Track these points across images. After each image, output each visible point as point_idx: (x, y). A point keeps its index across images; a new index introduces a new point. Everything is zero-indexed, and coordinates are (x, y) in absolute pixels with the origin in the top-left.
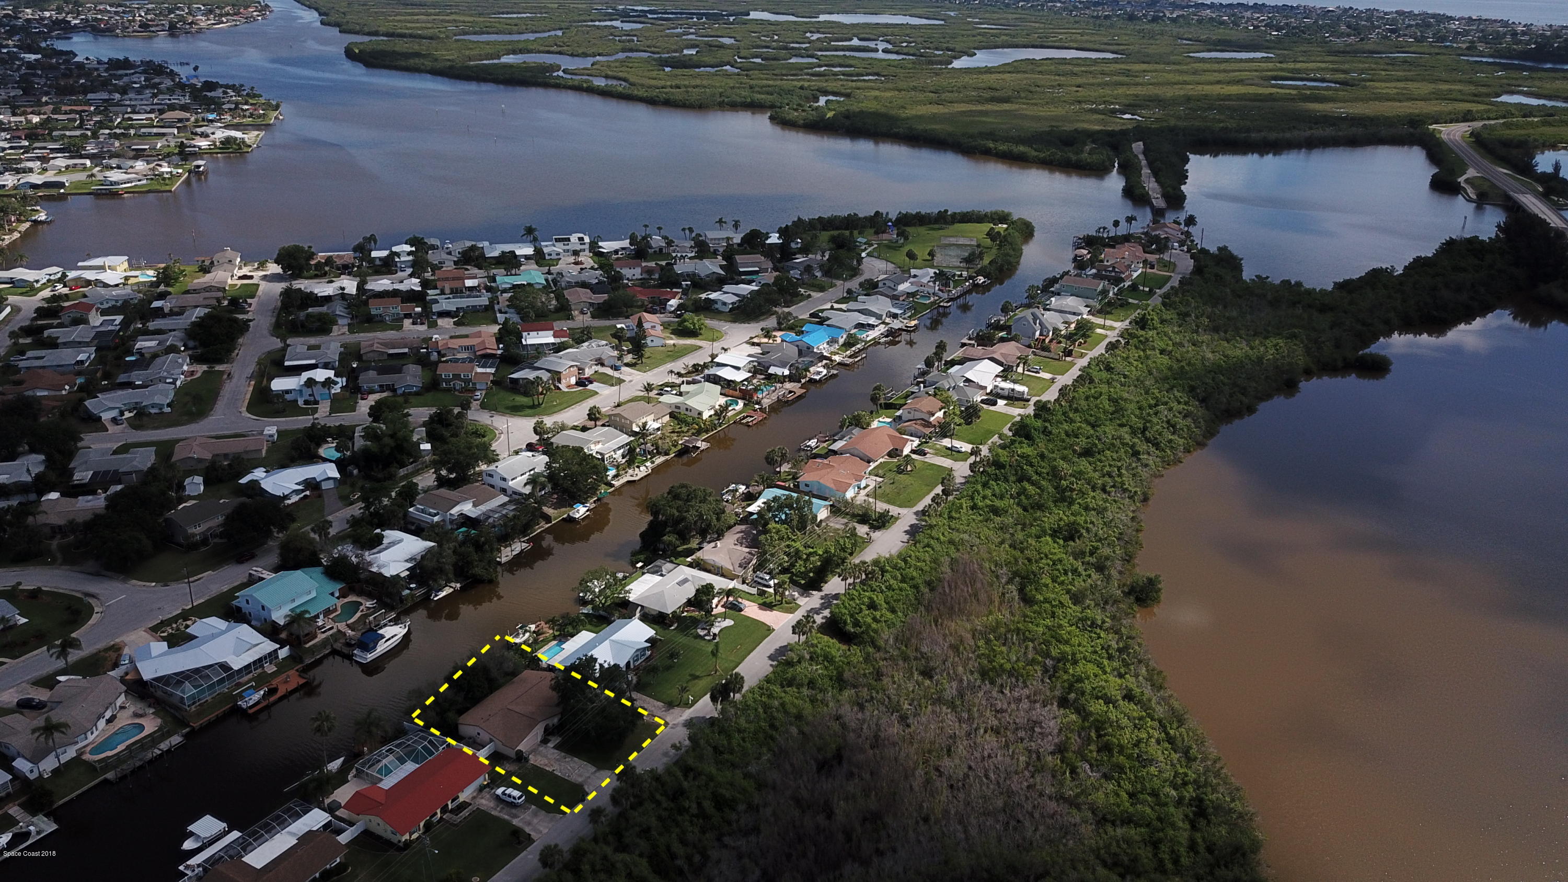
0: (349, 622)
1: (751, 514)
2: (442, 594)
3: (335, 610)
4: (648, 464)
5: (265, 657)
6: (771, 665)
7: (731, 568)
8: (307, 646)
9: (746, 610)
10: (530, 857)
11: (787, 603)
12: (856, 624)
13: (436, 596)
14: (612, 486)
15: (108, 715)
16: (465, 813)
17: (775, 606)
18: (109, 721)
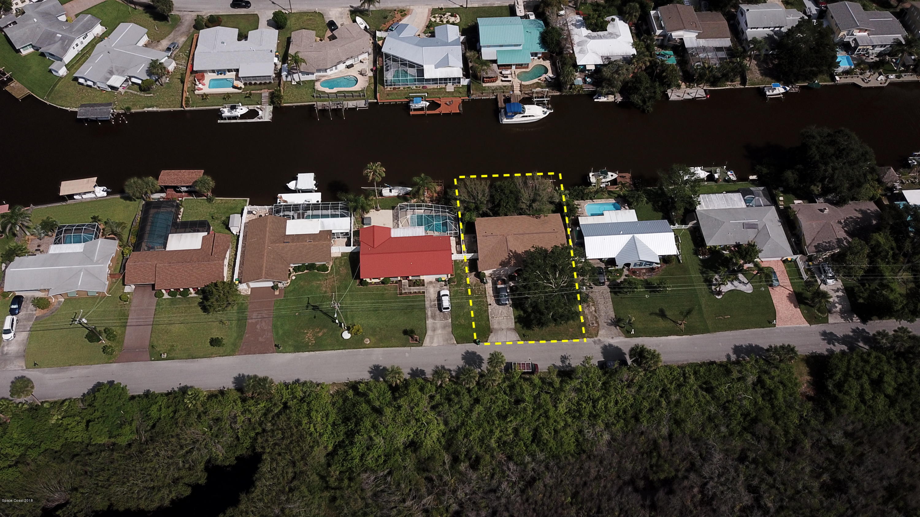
0: (523, 83)
1: (903, 199)
2: (603, 99)
3: (527, 67)
4: (892, 77)
5: (450, 79)
6: (728, 356)
7: (808, 242)
8: (484, 85)
9: (777, 289)
10: (407, 355)
11: (819, 310)
12: (839, 386)
13: (597, 98)
14: (833, 79)
15: (348, 63)
16: (414, 289)
17: (806, 304)
18: (348, 67)
